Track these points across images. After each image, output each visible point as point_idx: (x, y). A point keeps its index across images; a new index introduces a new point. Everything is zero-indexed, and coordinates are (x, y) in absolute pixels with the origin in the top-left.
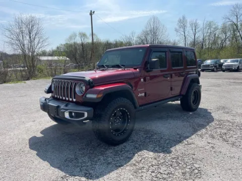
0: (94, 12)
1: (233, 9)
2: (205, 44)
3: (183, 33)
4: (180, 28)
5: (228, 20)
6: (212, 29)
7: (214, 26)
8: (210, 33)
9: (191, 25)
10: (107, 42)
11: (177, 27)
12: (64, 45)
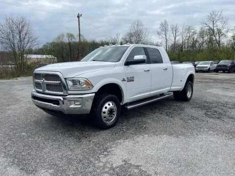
0: (81, 15)
1: (210, 15)
2: (185, 47)
3: (164, 36)
4: (162, 31)
5: (205, 25)
6: (191, 33)
7: (192, 31)
8: (189, 37)
9: (172, 29)
10: (94, 42)
11: (159, 31)
12: (51, 44)
